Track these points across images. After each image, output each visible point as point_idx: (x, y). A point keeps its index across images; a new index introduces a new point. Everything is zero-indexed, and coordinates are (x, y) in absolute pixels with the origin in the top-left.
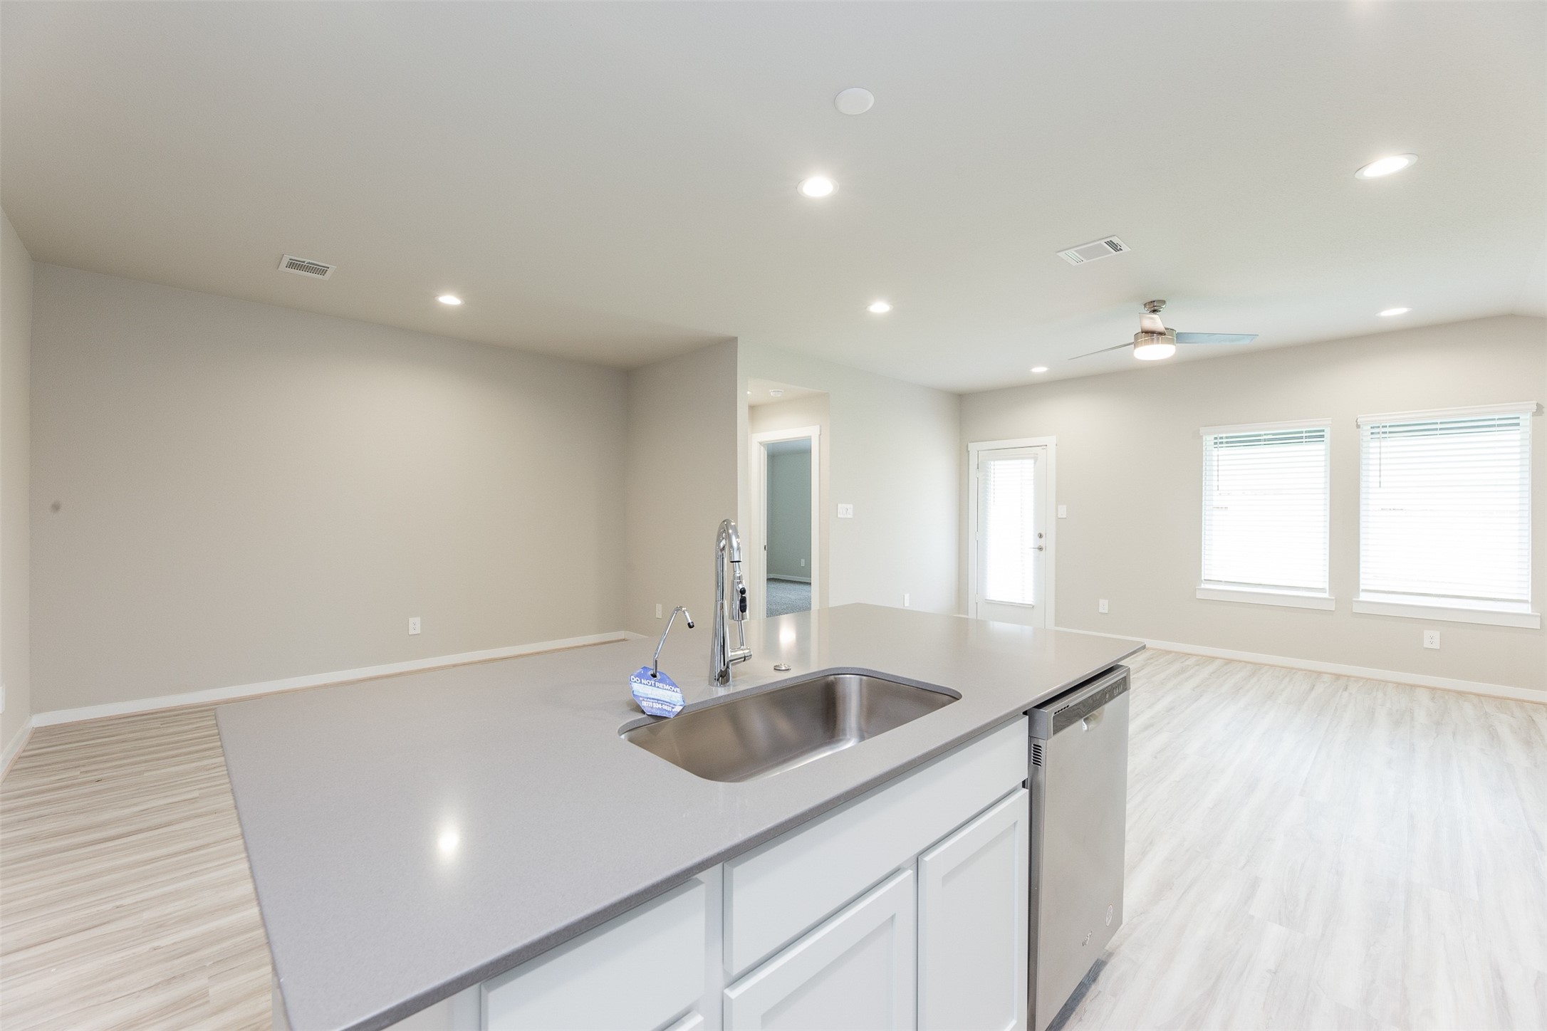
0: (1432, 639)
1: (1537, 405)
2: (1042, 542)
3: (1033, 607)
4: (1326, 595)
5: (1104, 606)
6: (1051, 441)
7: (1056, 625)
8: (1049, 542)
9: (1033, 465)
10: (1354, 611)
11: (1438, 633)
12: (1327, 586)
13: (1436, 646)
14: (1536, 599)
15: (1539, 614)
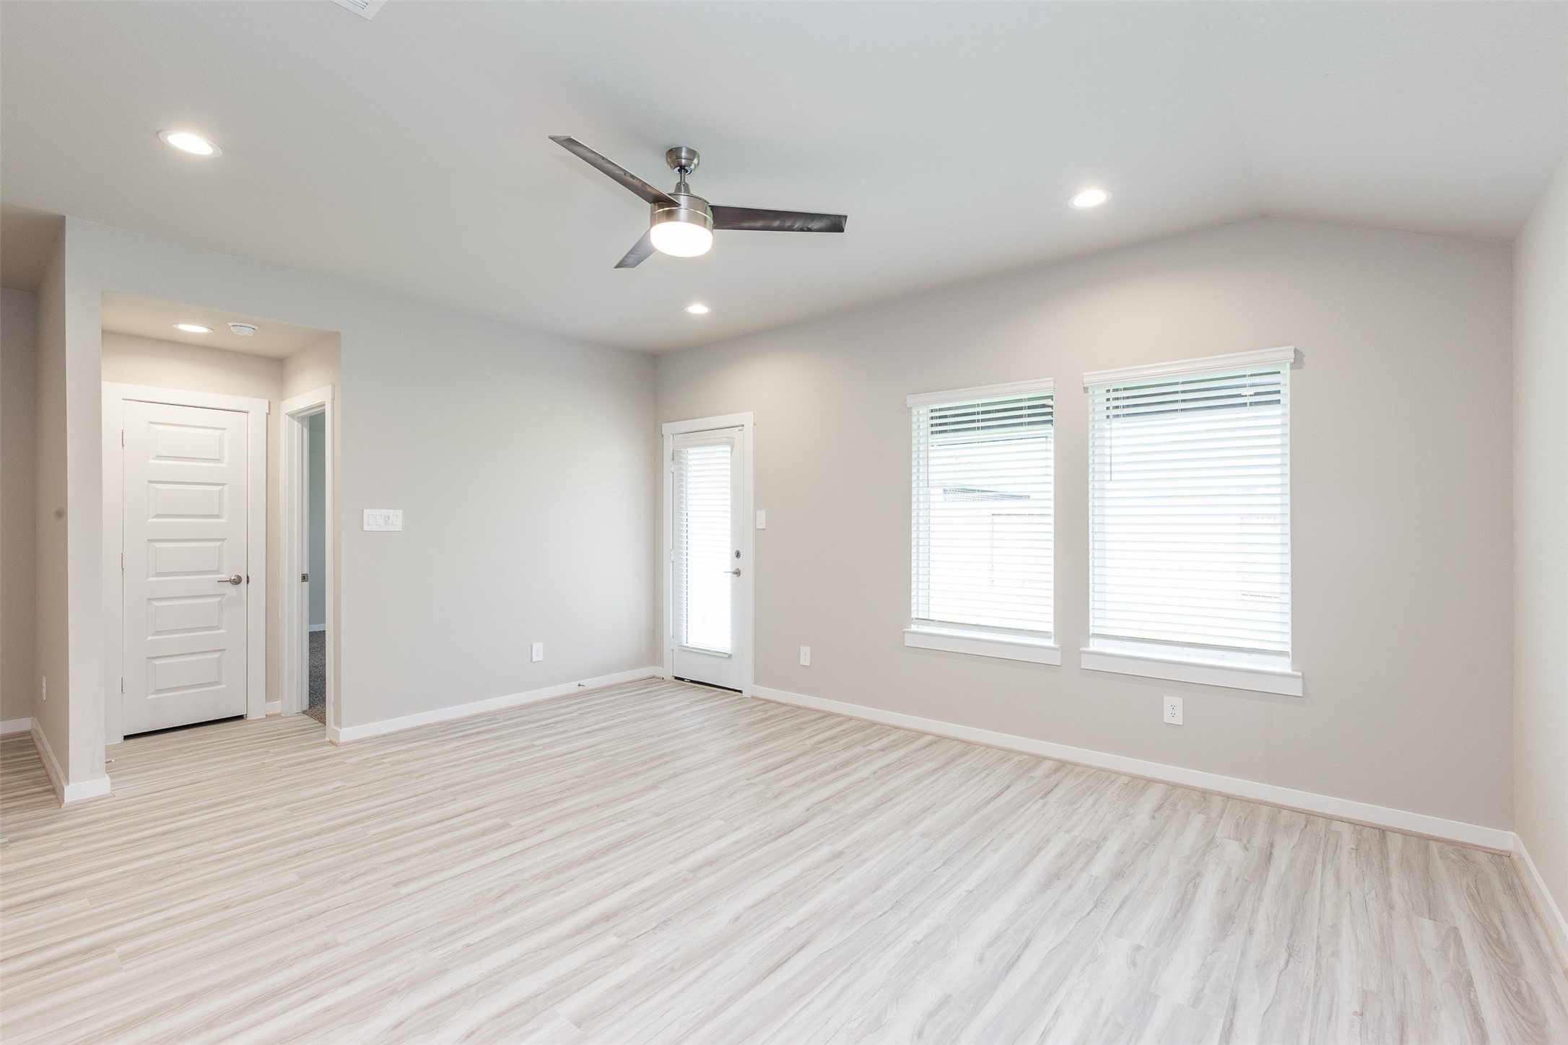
0: (1173, 709)
1: (1296, 351)
2: (740, 563)
3: (730, 656)
4: (1050, 643)
5: (805, 657)
6: (747, 418)
7: (757, 680)
8: (747, 563)
9: (729, 455)
10: (1082, 667)
11: (1180, 700)
12: (1050, 628)
13: (1178, 720)
14: (1298, 653)
15: (1300, 674)
